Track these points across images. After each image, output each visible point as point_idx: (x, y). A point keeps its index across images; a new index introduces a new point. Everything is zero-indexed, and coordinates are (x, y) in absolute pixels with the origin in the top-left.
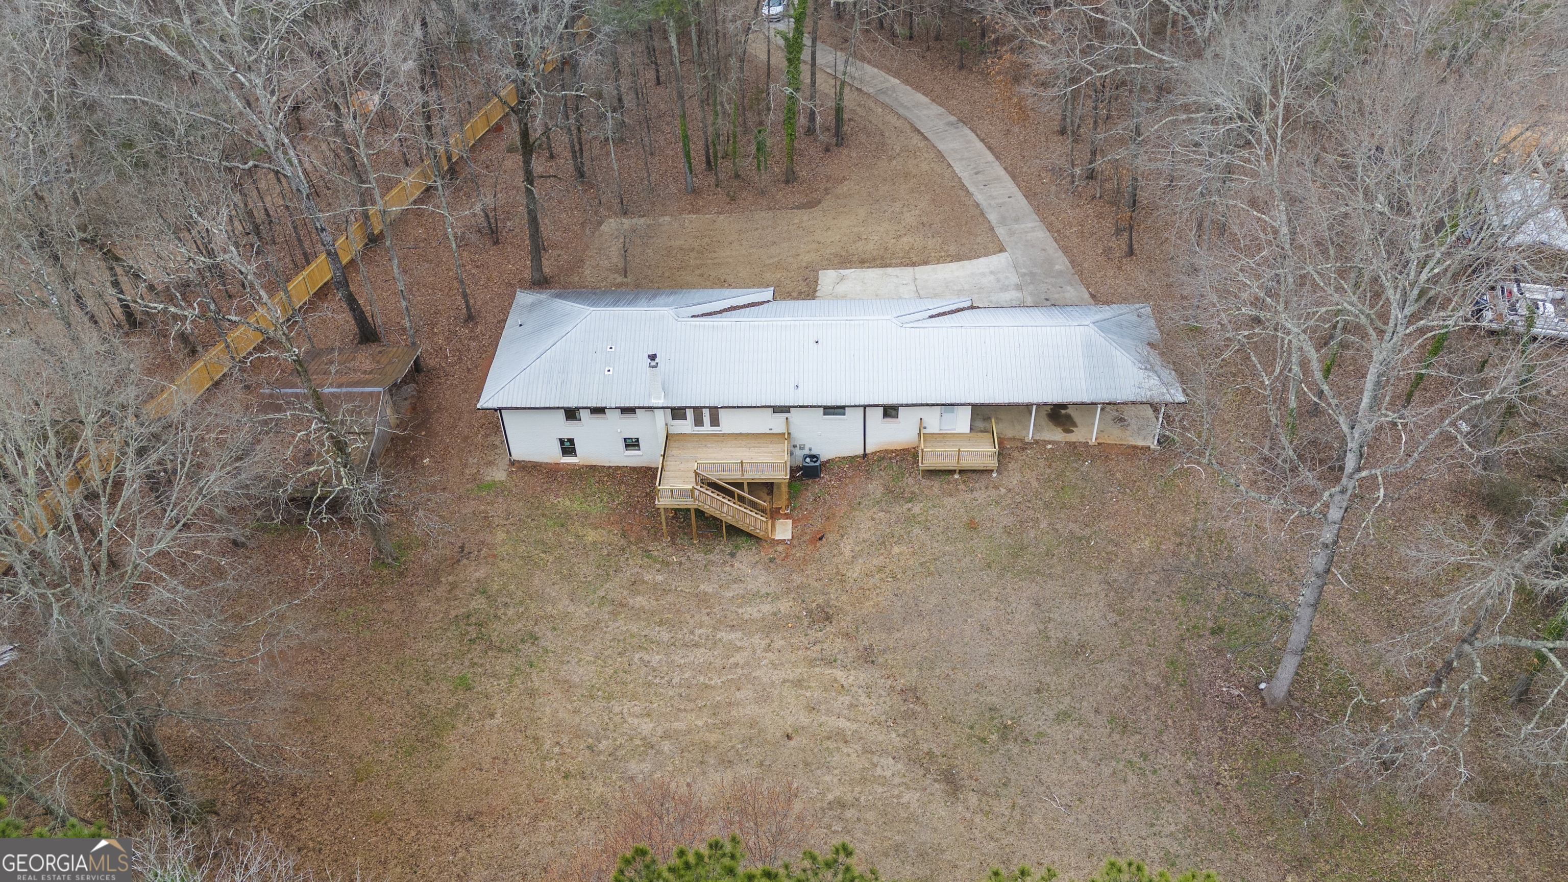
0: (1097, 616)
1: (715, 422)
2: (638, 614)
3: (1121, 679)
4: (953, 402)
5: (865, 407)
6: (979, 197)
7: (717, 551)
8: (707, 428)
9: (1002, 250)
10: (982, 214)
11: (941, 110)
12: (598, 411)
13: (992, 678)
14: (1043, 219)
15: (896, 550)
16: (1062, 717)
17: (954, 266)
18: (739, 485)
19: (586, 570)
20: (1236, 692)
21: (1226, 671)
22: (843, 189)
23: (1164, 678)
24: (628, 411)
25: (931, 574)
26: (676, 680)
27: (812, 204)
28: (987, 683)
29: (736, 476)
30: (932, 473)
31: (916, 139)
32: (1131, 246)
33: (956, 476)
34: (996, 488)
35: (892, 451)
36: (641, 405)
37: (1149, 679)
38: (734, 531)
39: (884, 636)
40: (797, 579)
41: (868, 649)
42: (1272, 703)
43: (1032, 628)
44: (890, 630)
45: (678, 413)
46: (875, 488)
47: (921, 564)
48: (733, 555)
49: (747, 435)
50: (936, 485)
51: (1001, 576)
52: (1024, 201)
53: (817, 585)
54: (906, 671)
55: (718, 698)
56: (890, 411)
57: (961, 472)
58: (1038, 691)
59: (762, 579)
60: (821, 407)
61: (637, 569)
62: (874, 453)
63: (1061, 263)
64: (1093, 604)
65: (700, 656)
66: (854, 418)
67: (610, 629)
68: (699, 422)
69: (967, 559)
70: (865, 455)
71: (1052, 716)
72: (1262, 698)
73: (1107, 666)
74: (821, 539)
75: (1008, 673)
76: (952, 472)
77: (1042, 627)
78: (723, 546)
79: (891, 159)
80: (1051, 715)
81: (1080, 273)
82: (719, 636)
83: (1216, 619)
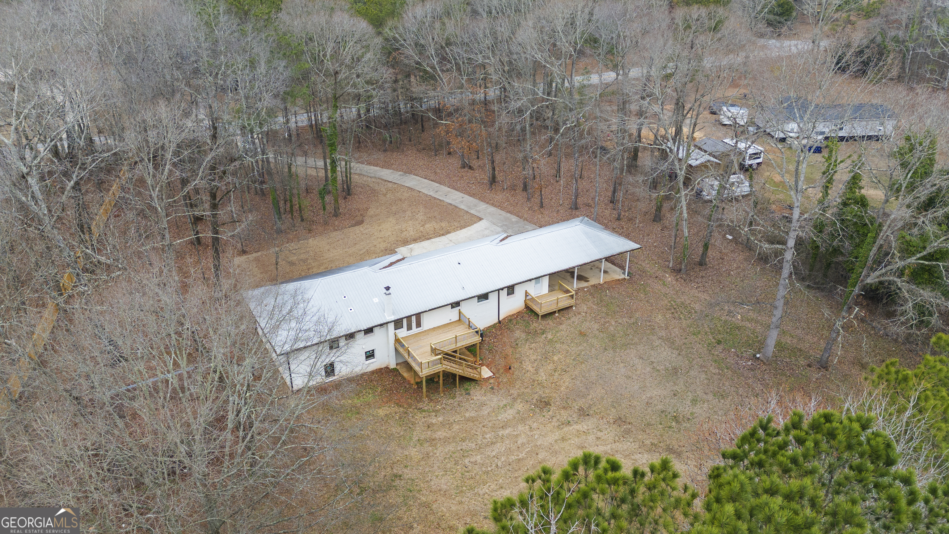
0: (669, 353)
1: (419, 325)
5: (496, 291)
7: (457, 395)
8: (415, 330)
12: (351, 336)
13: (651, 398)
16: (694, 402)
20: (750, 363)
21: (738, 356)
24: (369, 331)
25: (582, 363)
28: (650, 401)
29: (454, 346)
30: (545, 316)
33: (557, 315)
34: (579, 314)
35: (513, 315)
39: (584, 400)
45: (398, 323)
46: (519, 334)
48: (468, 394)
49: (439, 327)
54: (608, 412)
56: (510, 290)
57: (559, 311)
58: (675, 395)
59: (495, 399)
60: (474, 297)
62: (504, 319)
64: (663, 349)
66: (493, 298)
68: (410, 328)
69: (593, 349)
70: (501, 321)
71: (690, 404)
72: (762, 361)
74: (510, 368)
76: (555, 312)
78: (461, 391)
83: (714, 338)
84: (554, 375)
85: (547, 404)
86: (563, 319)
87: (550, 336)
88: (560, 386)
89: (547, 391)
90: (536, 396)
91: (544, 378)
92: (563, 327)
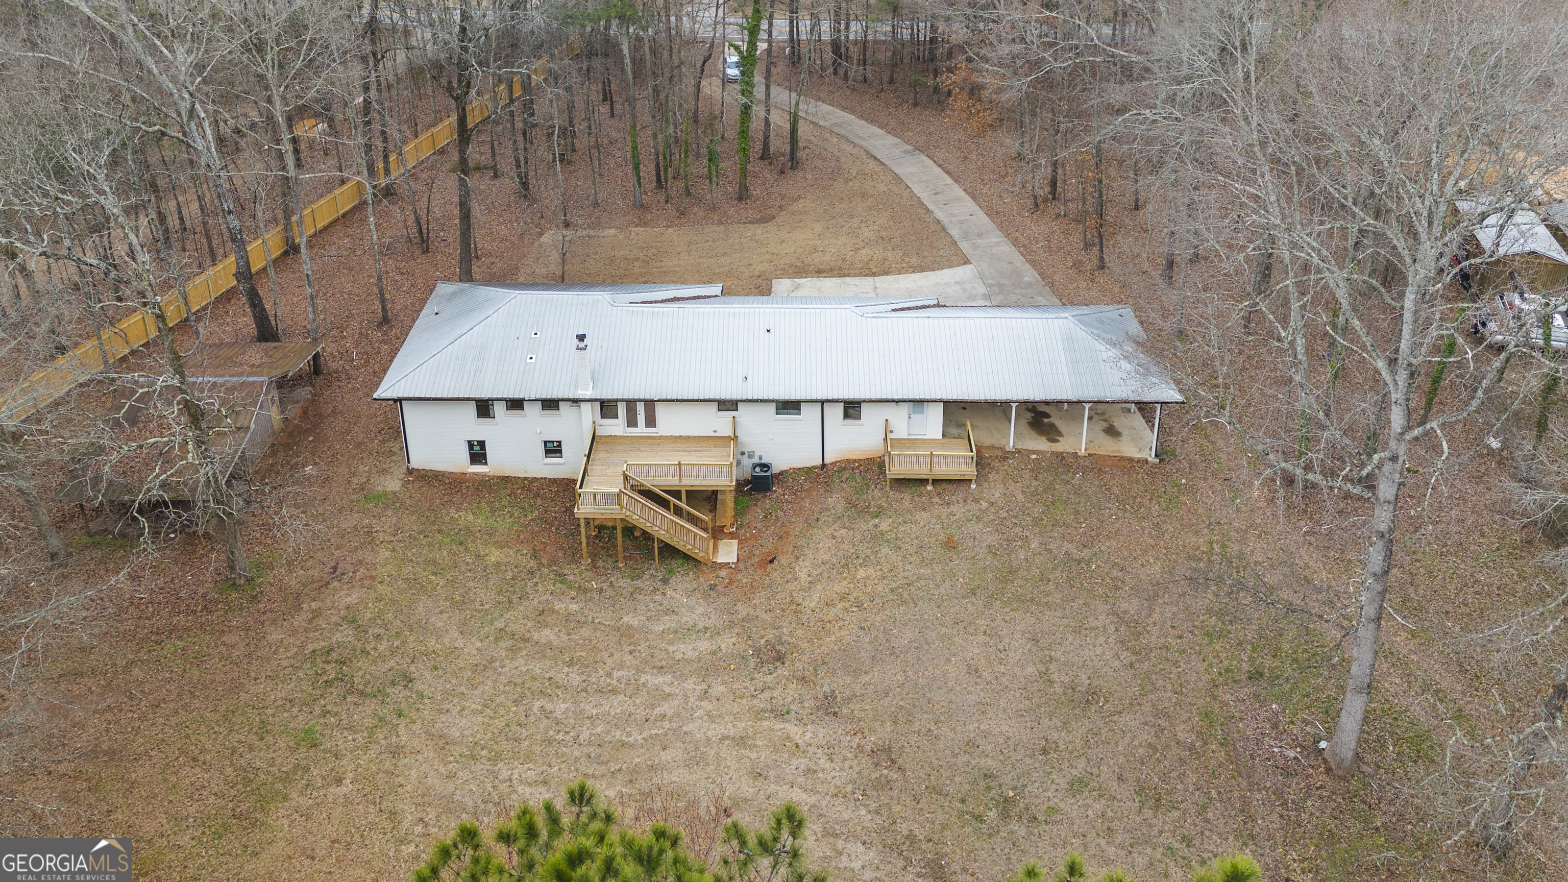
0: (1108, 655)
1: (651, 422)
2: (542, 651)
3: (1146, 736)
4: (922, 397)
5: (822, 402)
6: (940, 215)
7: (646, 576)
8: (641, 429)
9: (967, 262)
10: (944, 229)
11: (897, 140)
12: (516, 404)
13: (986, 735)
14: (1007, 235)
15: (861, 573)
16: (1077, 786)
17: (917, 276)
18: (677, 494)
19: (484, 595)
20: (1291, 754)
21: (1275, 726)
22: (799, 206)
23: (1200, 734)
24: (550, 404)
25: (904, 602)
26: (585, 735)
27: (766, 220)
28: (980, 741)
29: (672, 482)
30: (901, 483)
31: (872, 164)
32: (1102, 259)
33: (930, 488)
34: (976, 501)
35: (855, 461)
36: (566, 397)
37: (1181, 736)
38: (669, 552)
39: (848, 680)
40: (743, 610)
41: (830, 697)
42: (1339, 767)
43: (1030, 670)
44: (856, 673)
45: (607, 408)
46: (835, 501)
47: (892, 590)
48: (665, 581)
49: (688, 438)
50: (906, 498)
51: (988, 605)
52: (986, 219)
53: (767, 617)
54: (877, 725)
55: (637, 760)
56: (852, 408)
57: (935, 481)
58: (1044, 752)
59: (701, 610)
60: (772, 401)
61: (548, 596)
62: (834, 464)
63: (1030, 275)
64: (1102, 640)
65: (617, 705)
66: (810, 414)
67: (506, 669)
68: (632, 422)
69: (948, 584)
70: (824, 465)
71: (1064, 785)
72: (1325, 761)
73: (1126, 719)
74: (771, 561)
75: (1005, 728)
76: (924, 482)
77: (1042, 668)
78: (655, 570)
79: (847, 181)
80: (1063, 783)
81: (1052, 285)
82: (643, 680)
83: (1251, 660)
84: (834, 605)
85: (780, 658)
86: (936, 500)
87: (884, 526)
88: (829, 633)
89: (800, 632)
90: (771, 635)
91: (813, 605)
92: (922, 517)
